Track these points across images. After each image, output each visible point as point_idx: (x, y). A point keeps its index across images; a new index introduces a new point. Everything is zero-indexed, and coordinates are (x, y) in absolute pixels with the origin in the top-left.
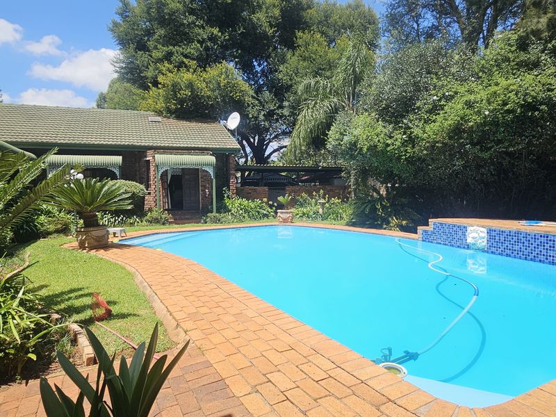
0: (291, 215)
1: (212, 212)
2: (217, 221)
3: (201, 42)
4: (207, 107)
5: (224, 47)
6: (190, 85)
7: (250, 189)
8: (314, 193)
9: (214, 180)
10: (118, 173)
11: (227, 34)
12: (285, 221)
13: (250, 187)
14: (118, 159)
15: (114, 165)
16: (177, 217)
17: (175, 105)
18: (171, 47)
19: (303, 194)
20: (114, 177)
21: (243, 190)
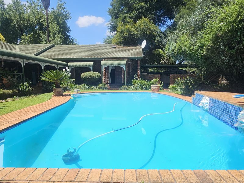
0: (157, 87)
1: (124, 85)
2: (126, 89)
3: (136, 10)
4: (137, 39)
5: (147, 10)
6: (128, 30)
7: (151, 76)
8: (184, 78)
9: (125, 71)
10: (91, 69)
11: (148, 4)
12: (154, 90)
13: (151, 75)
14: (92, 63)
15: (90, 66)
16: (111, 87)
17: (122, 39)
18: (125, 15)
19: (179, 78)
20: (90, 70)
21: (148, 76)
